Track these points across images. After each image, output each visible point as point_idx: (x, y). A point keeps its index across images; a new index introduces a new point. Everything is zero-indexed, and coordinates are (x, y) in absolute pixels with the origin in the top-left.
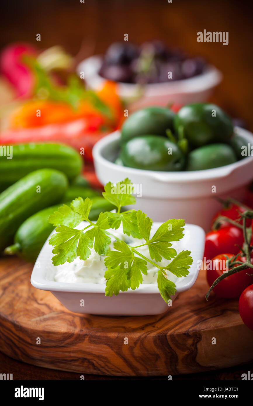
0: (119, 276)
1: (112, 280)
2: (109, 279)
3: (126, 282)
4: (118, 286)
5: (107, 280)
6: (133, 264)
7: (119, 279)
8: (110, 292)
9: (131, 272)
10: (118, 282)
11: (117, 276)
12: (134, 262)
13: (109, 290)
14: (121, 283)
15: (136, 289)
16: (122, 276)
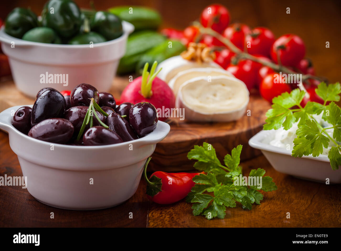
0: (305, 144)
1: (299, 146)
2: (297, 145)
3: (309, 149)
4: (303, 151)
5: (295, 145)
6: (318, 139)
7: (305, 147)
8: (295, 154)
9: (315, 144)
10: (303, 149)
11: (304, 144)
12: (319, 137)
13: (295, 153)
14: (306, 150)
15: (316, 157)
16: (308, 146)
